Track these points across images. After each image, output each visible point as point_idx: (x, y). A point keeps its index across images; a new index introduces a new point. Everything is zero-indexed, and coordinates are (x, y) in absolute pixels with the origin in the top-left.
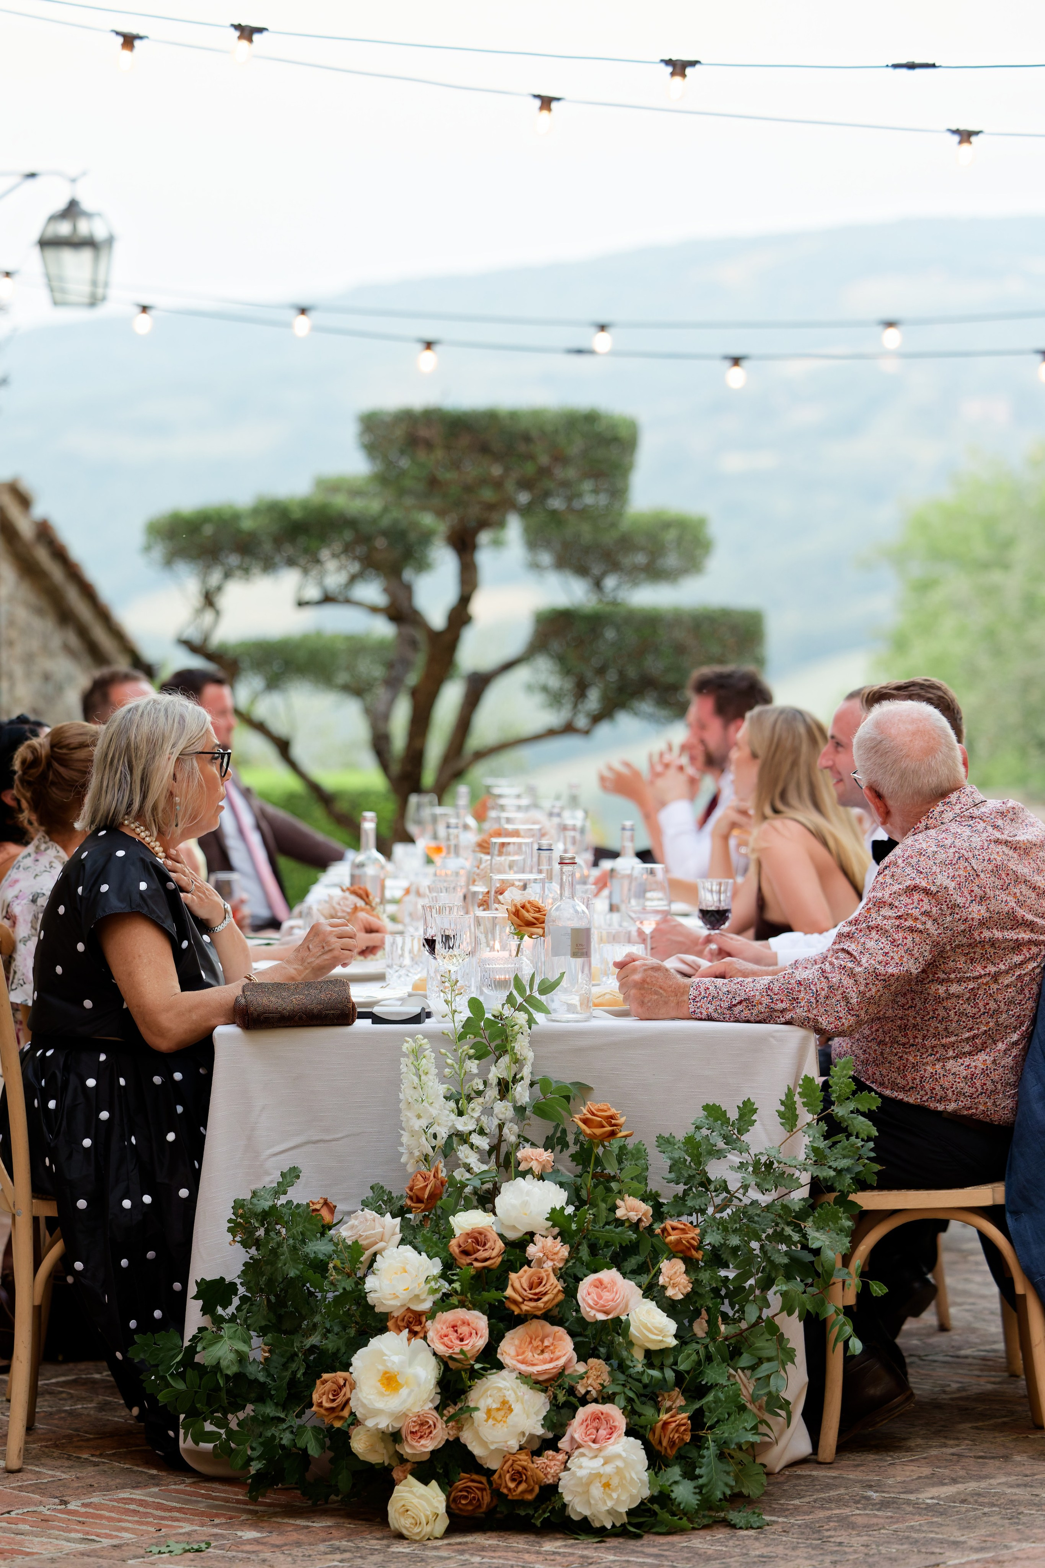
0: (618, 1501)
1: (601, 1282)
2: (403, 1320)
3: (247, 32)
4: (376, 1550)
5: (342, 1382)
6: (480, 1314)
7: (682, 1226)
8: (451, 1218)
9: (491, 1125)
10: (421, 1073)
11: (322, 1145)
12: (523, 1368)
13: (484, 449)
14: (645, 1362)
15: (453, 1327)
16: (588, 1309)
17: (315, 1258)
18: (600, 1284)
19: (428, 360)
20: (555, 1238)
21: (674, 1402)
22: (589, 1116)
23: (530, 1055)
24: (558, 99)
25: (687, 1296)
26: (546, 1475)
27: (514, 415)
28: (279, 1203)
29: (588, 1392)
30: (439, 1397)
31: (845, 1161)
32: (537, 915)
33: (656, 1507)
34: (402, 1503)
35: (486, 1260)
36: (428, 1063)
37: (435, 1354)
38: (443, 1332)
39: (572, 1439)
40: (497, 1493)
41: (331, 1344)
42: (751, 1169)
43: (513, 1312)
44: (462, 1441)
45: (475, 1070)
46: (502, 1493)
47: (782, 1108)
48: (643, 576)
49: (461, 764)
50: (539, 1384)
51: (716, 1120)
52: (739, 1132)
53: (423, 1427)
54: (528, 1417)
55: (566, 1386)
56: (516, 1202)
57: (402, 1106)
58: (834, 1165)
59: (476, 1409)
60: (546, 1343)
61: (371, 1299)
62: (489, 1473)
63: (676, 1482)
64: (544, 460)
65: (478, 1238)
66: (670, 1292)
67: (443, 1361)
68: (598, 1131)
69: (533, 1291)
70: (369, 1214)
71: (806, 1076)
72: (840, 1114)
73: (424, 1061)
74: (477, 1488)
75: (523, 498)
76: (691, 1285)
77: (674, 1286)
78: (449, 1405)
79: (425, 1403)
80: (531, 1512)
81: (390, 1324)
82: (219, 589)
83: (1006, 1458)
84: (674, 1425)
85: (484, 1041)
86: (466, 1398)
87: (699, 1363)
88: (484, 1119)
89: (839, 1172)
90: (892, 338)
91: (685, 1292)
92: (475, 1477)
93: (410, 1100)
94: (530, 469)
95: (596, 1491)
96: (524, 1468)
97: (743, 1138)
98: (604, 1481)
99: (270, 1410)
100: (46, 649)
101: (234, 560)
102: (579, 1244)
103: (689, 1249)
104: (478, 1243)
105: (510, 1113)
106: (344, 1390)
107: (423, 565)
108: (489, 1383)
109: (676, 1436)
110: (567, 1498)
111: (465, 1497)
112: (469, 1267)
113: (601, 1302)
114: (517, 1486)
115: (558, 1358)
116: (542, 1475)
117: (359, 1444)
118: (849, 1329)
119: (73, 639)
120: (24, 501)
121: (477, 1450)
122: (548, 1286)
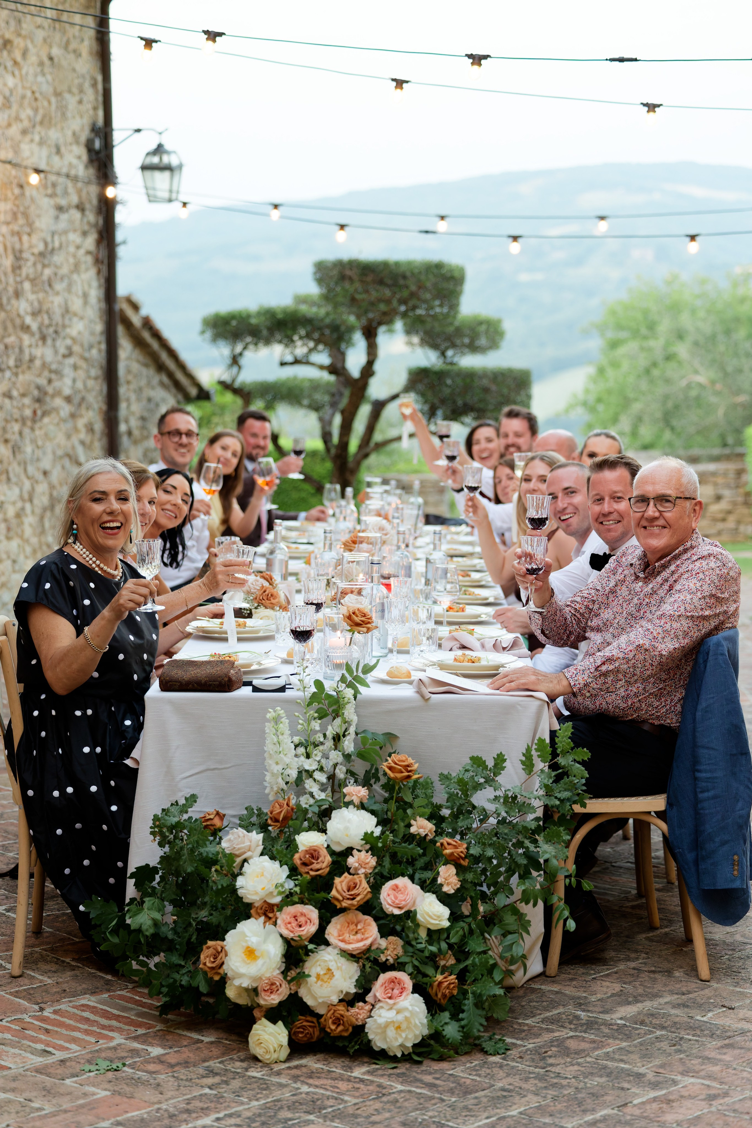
0: (406, 1038)
1: (397, 886)
2: (261, 909)
3: (212, 36)
4: (238, 1073)
5: (219, 949)
6: (313, 909)
7: (454, 843)
8: (297, 837)
9: (328, 765)
10: (278, 733)
11: (216, 771)
12: (343, 945)
13: (381, 282)
14: (427, 939)
15: (295, 917)
16: (388, 906)
17: (207, 856)
18: (396, 888)
19: (341, 236)
20: (367, 852)
21: (447, 961)
22: (393, 765)
23: (355, 718)
24: (407, 82)
25: (458, 890)
26: (357, 1020)
27: (397, 264)
28: (183, 818)
29: (387, 960)
30: (284, 965)
31: (566, 793)
32: (363, 619)
33: (432, 1042)
34: (257, 1038)
35: (318, 870)
36: (284, 725)
37: (281, 936)
38: (287, 921)
39: (375, 996)
40: (323, 1030)
41: (214, 919)
42: (502, 800)
43: (336, 906)
44: (300, 995)
45: (318, 728)
46: (326, 1032)
47: (524, 759)
48: (467, 350)
49: (368, 450)
50: (352, 957)
51: (479, 766)
52: (494, 775)
53: (272, 987)
54: (345, 980)
55: (372, 959)
56: (340, 826)
57: (266, 755)
58: (559, 795)
59: (309, 976)
60: (359, 927)
61: (240, 892)
62: (319, 1016)
63: (446, 1023)
64: (413, 288)
65: (313, 854)
66: (445, 889)
67: (287, 941)
68: (399, 775)
69: (350, 893)
70: (241, 831)
71: (540, 738)
72: (563, 764)
73: (281, 725)
74: (310, 1026)
75: (403, 308)
76: (460, 883)
77: (448, 884)
78: (291, 969)
79: (274, 970)
80: (347, 1044)
81: (253, 911)
82: (241, 354)
83: (669, 973)
84: (446, 984)
85: (325, 707)
86: (303, 965)
87: (464, 936)
88: (323, 761)
89: (562, 801)
90: (603, 226)
91: (455, 888)
92: (309, 1018)
93: (271, 752)
94: (405, 293)
95: (391, 1033)
96: (342, 1016)
97: (496, 779)
98: (396, 1025)
99: (175, 959)
100: (149, 384)
101: (249, 339)
102: (384, 856)
103: (459, 859)
104: (313, 857)
105: (340, 759)
106: (221, 955)
107: (350, 343)
108: (318, 957)
109: (447, 991)
110: (371, 1036)
111: (302, 1033)
112: (308, 874)
113: (397, 902)
114: (337, 1028)
115: (367, 939)
116: (354, 1020)
117: (231, 993)
118: (566, 913)
119: (165, 379)
120: (136, 307)
121: (309, 1001)
122: (360, 890)
